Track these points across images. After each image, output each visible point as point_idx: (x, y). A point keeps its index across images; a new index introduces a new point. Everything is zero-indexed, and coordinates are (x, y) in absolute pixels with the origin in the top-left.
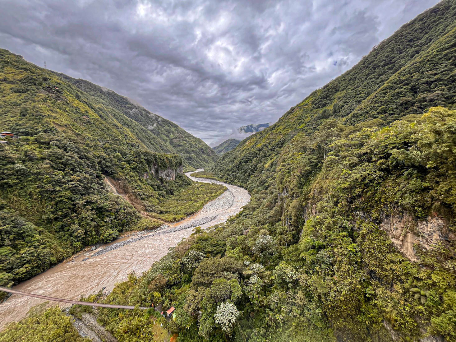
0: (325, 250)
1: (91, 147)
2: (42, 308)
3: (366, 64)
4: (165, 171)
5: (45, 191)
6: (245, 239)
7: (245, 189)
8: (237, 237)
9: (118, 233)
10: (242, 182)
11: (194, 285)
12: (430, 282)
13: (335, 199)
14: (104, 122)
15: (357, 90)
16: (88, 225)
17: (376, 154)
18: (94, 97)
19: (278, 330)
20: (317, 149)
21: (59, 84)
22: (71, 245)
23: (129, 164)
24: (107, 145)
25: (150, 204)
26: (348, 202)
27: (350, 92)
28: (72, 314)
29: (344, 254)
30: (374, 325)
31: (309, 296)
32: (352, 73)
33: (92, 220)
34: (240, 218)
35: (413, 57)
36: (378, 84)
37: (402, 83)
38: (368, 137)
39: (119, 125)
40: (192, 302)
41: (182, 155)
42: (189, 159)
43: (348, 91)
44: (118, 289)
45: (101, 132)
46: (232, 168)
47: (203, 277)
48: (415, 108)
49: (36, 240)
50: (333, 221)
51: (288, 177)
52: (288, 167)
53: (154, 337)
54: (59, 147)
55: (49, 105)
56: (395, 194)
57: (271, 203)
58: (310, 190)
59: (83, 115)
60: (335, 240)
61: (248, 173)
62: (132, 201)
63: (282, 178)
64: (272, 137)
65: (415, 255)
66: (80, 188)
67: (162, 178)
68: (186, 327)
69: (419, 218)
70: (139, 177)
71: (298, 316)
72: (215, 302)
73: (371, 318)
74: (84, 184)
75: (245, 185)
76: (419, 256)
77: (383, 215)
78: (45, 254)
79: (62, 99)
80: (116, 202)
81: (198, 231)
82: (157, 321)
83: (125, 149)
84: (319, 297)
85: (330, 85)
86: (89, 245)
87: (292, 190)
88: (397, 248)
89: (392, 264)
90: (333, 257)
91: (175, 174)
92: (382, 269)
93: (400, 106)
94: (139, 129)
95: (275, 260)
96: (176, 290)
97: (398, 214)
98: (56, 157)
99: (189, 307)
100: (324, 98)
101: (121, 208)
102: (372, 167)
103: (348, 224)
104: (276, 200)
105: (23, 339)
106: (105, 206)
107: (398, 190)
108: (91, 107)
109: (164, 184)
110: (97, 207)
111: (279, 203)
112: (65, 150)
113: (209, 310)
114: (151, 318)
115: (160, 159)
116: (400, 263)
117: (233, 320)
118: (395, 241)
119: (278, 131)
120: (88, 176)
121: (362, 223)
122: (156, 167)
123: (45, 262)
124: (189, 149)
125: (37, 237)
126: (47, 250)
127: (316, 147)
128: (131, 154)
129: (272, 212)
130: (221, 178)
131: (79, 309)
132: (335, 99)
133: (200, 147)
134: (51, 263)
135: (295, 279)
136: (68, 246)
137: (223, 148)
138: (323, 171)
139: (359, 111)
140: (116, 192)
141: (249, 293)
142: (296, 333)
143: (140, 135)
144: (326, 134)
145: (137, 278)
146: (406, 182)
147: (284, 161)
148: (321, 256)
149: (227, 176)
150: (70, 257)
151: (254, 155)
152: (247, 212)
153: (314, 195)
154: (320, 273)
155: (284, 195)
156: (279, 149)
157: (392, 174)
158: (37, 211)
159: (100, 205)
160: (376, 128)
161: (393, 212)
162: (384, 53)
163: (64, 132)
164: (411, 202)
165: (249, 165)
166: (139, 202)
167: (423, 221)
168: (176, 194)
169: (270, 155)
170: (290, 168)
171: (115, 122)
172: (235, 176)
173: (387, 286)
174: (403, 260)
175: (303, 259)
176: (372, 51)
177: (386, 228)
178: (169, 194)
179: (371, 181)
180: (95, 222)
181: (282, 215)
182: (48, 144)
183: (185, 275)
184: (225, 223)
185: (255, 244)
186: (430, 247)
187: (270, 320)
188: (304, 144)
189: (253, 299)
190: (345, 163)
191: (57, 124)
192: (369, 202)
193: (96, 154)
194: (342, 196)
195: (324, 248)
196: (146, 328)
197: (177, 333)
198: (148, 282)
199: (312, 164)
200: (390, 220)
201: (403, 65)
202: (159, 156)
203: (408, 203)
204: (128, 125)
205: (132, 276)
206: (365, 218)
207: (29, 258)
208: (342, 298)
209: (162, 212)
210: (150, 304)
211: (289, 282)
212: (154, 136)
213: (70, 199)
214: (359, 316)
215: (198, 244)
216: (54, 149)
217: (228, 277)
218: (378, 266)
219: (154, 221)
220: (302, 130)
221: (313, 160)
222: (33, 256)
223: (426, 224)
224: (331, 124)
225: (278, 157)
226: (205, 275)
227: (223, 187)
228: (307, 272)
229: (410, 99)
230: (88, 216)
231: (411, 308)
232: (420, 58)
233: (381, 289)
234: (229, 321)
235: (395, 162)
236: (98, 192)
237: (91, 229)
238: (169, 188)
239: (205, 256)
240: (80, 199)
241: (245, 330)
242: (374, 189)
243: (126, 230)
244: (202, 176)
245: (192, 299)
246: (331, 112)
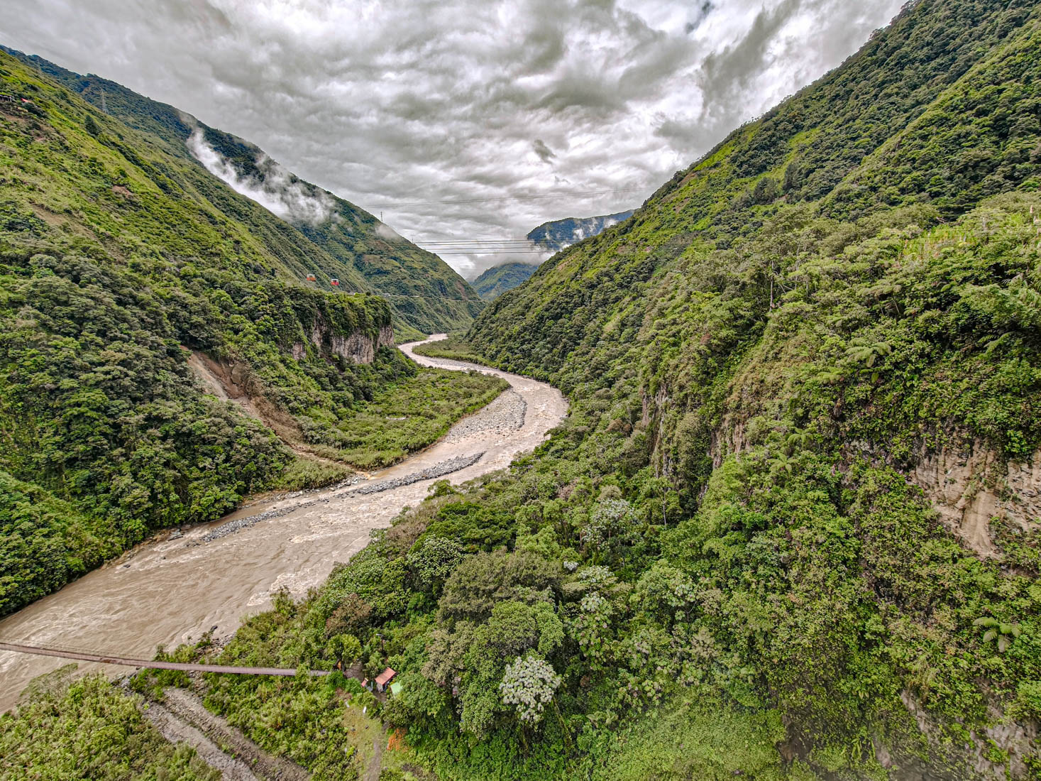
0: (770, 532)
1: (146, 273)
2: (62, 680)
3: (880, 54)
4: (346, 339)
5: (31, 389)
6: (562, 509)
7: (552, 385)
8: (543, 503)
9: (236, 496)
10: (546, 369)
11: (445, 618)
12: (1025, 603)
13: (800, 411)
14: (173, 204)
15: (850, 127)
16: (156, 476)
17: (917, 297)
18: (138, 132)
19: (648, 715)
20: (753, 282)
21: (34, 88)
22: (118, 526)
23: (253, 320)
24: (189, 269)
25: (314, 424)
26: (834, 418)
27: (831, 131)
28: (139, 691)
29: (817, 542)
30: (878, 701)
31: (726, 639)
32: (840, 79)
33: (167, 464)
34: (545, 458)
35: (1005, 35)
36: (906, 111)
37: (972, 109)
38: (894, 252)
39: (216, 213)
40: (442, 657)
41: (390, 298)
42: (407, 307)
43: (827, 131)
44: (250, 629)
45: (167, 232)
46: (519, 333)
47: (468, 598)
48: (998, 177)
49: (24, 516)
50: (792, 464)
51: (672, 356)
52: (675, 329)
53: (348, 737)
54: (57, 272)
55: (11, 152)
56: (957, 398)
57: (624, 419)
58: (731, 388)
59: (115, 183)
60: (794, 508)
61: (560, 347)
62: (266, 415)
63: (657, 358)
64: (625, 251)
65: (993, 543)
66: (127, 382)
67: (340, 357)
68: (429, 714)
69: (1012, 455)
70: (281, 353)
71: (697, 683)
72: (500, 655)
73: (873, 685)
74: (138, 372)
75: (552, 377)
76: (1003, 544)
77: (919, 448)
78: (55, 550)
79: (47, 134)
80: (225, 418)
81: (443, 490)
82: (352, 701)
83: (238, 280)
84: (751, 640)
85: (782, 112)
86: (164, 527)
87: (681, 388)
88: (949, 527)
89: (933, 564)
90: (787, 549)
91: (375, 346)
92: (908, 574)
93: (961, 171)
94: (272, 226)
95: (636, 556)
96: (396, 629)
97: (960, 446)
98: (49, 301)
99: (434, 669)
100: (763, 148)
101: (239, 434)
102: (901, 330)
103: (829, 472)
104: (636, 415)
105: (22, 753)
106: (199, 429)
107: (967, 389)
108: (135, 161)
109: (346, 374)
110: (177, 431)
111: (645, 421)
112: (76, 280)
113: (485, 675)
114: (339, 694)
115: (333, 307)
116: (955, 561)
117: (547, 696)
118: (946, 512)
119: (641, 236)
120: (145, 351)
121: (864, 468)
122: (324, 329)
123: (53, 571)
124: (405, 281)
125: (25, 507)
126: (56, 540)
127: (752, 277)
128: (255, 294)
129: (628, 443)
130: (493, 358)
131: (156, 679)
132: (793, 152)
133: (436, 276)
134: (69, 570)
135: (692, 600)
136: (109, 530)
137: (494, 281)
138: (767, 339)
139: (855, 186)
140: (221, 392)
141: (580, 635)
142: (692, 720)
143: (274, 242)
144: (781, 243)
145: (295, 603)
146: (989, 368)
147: (661, 314)
148: (759, 546)
149: (509, 354)
150: (117, 555)
151: (576, 299)
152: (561, 442)
153: (741, 399)
154: (753, 586)
155: (662, 401)
156: (641, 284)
157: (953, 348)
158: (17, 443)
159: (183, 426)
160: (914, 227)
161: (946, 442)
162: (931, 23)
163: (65, 229)
164: (1000, 416)
165: (564, 324)
166: (284, 419)
167: (1022, 462)
168: (379, 399)
169: (617, 299)
170: (679, 332)
171: (205, 204)
172: (527, 354)
173: (917, 613)
174: (961, 556)
175: (712, 555)
176: (900, 16)
177: (925, 480)
178: (360, 399)
179: (896, 365)
180: (174, 468)
181: (652, 450)
182: (25, 262)
183: (416, 594)
184: (508, 472)
185: (588, 521)
186: (1032, 525)
187: (628, 692)
188: (720, 271)
189: (588, 647)
190: (830, 319)
191: (42, 206)
192: (888, 417)
193: (161, 291)
194: (818, 404)
195: (766, 528)
196: (327, 717)
197: (404, 726)
198: (325, 612)
199: (740, 322)
200: (937, 461)
201: (978, 57)
202: (330, 298)
203: (989, 420)
204: (240, 214)
205: (282, 598)
206: (872, 455)
207: (12, 560)
208: (806, 642)
209: (345, 445)
210: (333, 663)
211: (677, 608)
212: (312, 246)
213: (104, 410)
214: (843, 681)
215: (444, 522)
216: (45, 275)
217: (529, 597)
218: (897, 569)
219: (328, 467)
220: (704, 235)
221: (742, 313)
222: (20, 556)
223: (1028, 470)
224: (792, 217)
225: (639, 306)
226: (471, 594)
227: (498, 380)
228: (719, 585)
229: (987, 153)
230: (156, 454)
231: (972, 662)
232: (1028, 38)
233: (901, 621)
234: (537, 698)
235: (967, 316)
236: (177, 393)
237: (166, 486)
238: (360, 383)
239: (464, 549)
240: (131, 412)
241: (567, 717)
242: (905, 385)
243: (258, 490)
244: (442, 353)
245: (442, 649)
246: (780, 186)
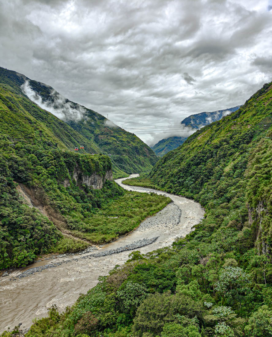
4: (89, 177)
6: (202, 271)
7: (195, 201)
8: (191, 267)
9: (34, 255)
10: (192, 192)
11: (137, 330)
14: (14, 115)
23: (46, 168)
24: (19, 145)
25: (72, 220)
33: (4, 238)
34: (192, 241)
39: (32, 118)
41: (111, 156)
42: (120, 161)
44: (37, 327)
45: (11, 128)
46: (177, 173)
47: (149, 319)
51: (266, 185)
52: (266, 170)
57: (237, 221)
61: (199, 180)
62: (50, 215)
63: (256, 186)
64: (236, 128)
67: (86, 186)
70: (58, 184)
75: (195, 196)
80: (31, 216)
81: (136, 257)
83: (40, 149)
91: (103, 180)
94: (56, 123)
96: (110, 334)
101: (37, 224)
104: (244, 218)
106: (20, 221)
109: (89, 194)
110: (9, 222)
111: (250, 222)
115: (84, 161)
119: (245, 119)
122: (79, 172)
124: (119, 148)
128: (48, 156)
129: (240, 234)
130: (163, 186)
133: (134, 144)
137: (164, 146)
140: (30, 203)
143: (57, 131)
145: (60, 314)
147: (258, 161)
149: (171, 184)
151: (208, 154)
152: (201, 232)
155: (260, 211)
156: (245, 145)
159: (12, 219)
165: (202, 168)
166: (58, 217)
168: (104, 207)
169: (231, 154)
170: (269, 171)
171: (28, 115)
172: (181, 184)
178: (95, 207)
180: (7, 240)
181: (256, 239)
183: (121, 314)
184: (171, 248)
185: (218, 279)
193: (6, 155)
198: (74, 320)
202: (82, 157)
204: (42, 118)
205: (53, 311)
209: (87, 231)
212: (75, 132)
215: (137, 275)
217: (184, 322)
219: (78, 242)
225: (244, 157)
226: (151, 317)
227: (166, 198)
236: (10, 203)
237: (3, 249)
238: (96, 199)
239: (148, 290)
243: (45, 253)
244: (137, 183)
